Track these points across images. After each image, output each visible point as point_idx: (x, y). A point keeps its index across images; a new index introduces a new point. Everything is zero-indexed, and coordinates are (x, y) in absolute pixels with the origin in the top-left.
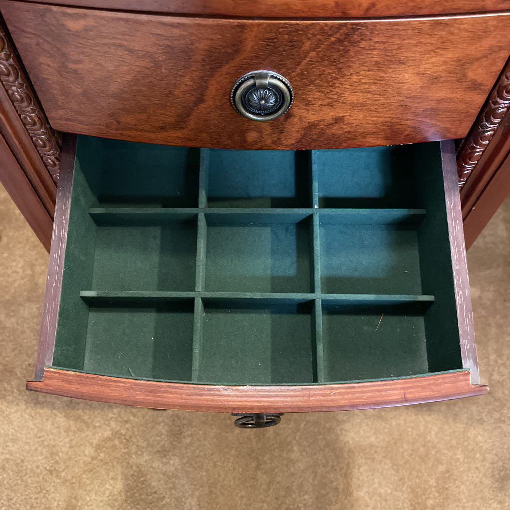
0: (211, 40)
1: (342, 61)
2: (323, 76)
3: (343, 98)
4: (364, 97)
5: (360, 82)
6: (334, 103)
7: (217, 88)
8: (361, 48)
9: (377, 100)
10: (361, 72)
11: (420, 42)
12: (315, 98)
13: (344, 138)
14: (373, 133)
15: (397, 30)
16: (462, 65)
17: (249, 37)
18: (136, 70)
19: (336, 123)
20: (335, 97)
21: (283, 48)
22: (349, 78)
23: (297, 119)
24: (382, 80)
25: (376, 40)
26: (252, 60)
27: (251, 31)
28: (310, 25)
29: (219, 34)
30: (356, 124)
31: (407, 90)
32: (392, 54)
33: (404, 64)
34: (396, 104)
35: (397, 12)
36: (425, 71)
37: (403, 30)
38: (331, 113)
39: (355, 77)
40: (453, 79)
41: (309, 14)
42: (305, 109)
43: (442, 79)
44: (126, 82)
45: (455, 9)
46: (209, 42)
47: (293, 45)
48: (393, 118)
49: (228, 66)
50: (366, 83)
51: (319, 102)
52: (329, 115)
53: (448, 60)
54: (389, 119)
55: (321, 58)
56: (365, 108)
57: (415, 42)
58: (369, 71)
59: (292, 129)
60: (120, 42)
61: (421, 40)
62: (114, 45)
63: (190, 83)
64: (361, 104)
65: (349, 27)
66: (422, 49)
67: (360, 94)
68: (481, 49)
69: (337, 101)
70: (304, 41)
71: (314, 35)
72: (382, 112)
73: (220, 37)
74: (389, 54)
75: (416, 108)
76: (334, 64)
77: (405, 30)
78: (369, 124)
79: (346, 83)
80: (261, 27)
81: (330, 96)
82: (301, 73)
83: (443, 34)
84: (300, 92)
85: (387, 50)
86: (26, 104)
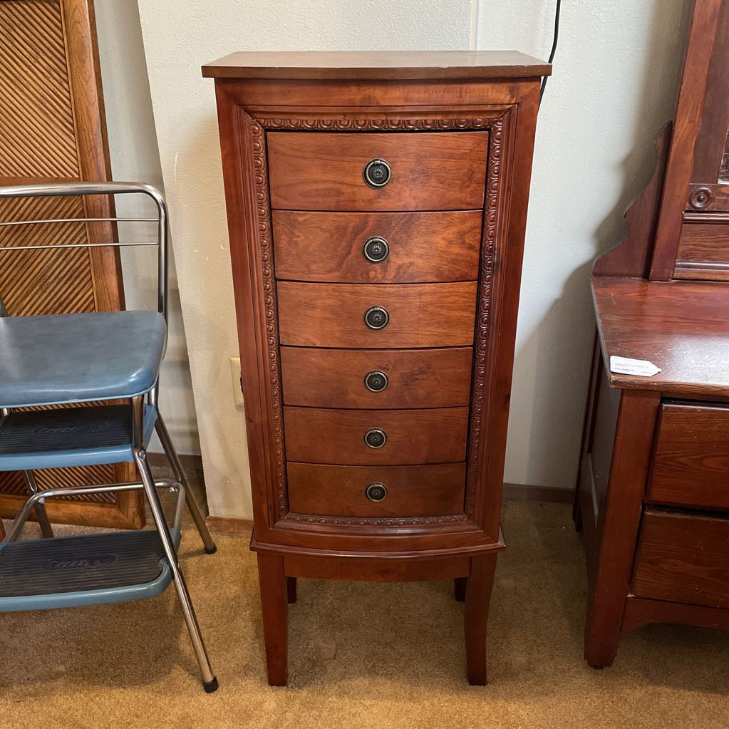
0: (356, 222)
1: (409, 231)
2: (402, 239)
3: (412, 251)
4: (422, 251)
5: (418, 242)
6: (408, 254)
7: (357, 245)
8: (416, 225)
9: (428, 252)
10: (418, 237)
12: (400, 251)
14: (430, 273)
16: (462, 235)
17: (370, 220)
18: (322, 238)
19: (411, 265)
20: (409, 250)
21: (384, 225)
22: (413, 240)
23: (392, 263)
24: (428, 242)
25: (422, 221)
26: (372, 230)
27: (371, 217)
28: (394, 214)
30: (420, 267)
31: (440, 247)
32: (429, 228)
33: (435, 233)
34: (437, 255)
36: (446, 237)
38: (408, 260)
39: (416, 240)
40: (460, 242)
42: (395, 257)
43: (455, 242)
44: (317, 245)
45: (450, 208)
46: (354, 223)
47: (388, 223)
48: (437, 264)
49: (361, 234)
50: (421, 243)
51: (402, 253)
52: (406, 260)
53: (454, 232)
55: (400, 230)
56: (423, 257)
57: (438, 223)
58: (421, 236)
59: (391, 269)
60: (318, 225)
61: (440, 222)
62: (315, 227)
63: (345, 244)
64: (421, 254)
65: (410, 215)
66: (442, 226)
67: (420, 249)
68: (467, 227)
69: (410, 253)
70: (392, 222)
71: (396, 219)
72: (431, 260)
73: (358, 220)
75: (447, 258)
76: (406, 233)
78: (426, 267)
79: (412, 243)
80: (375, 215)
81: (406, 250)
82: (393, 237)
83: (448, 219)
84: (393, 247)
85: (427, 226)
86: (268, 262)
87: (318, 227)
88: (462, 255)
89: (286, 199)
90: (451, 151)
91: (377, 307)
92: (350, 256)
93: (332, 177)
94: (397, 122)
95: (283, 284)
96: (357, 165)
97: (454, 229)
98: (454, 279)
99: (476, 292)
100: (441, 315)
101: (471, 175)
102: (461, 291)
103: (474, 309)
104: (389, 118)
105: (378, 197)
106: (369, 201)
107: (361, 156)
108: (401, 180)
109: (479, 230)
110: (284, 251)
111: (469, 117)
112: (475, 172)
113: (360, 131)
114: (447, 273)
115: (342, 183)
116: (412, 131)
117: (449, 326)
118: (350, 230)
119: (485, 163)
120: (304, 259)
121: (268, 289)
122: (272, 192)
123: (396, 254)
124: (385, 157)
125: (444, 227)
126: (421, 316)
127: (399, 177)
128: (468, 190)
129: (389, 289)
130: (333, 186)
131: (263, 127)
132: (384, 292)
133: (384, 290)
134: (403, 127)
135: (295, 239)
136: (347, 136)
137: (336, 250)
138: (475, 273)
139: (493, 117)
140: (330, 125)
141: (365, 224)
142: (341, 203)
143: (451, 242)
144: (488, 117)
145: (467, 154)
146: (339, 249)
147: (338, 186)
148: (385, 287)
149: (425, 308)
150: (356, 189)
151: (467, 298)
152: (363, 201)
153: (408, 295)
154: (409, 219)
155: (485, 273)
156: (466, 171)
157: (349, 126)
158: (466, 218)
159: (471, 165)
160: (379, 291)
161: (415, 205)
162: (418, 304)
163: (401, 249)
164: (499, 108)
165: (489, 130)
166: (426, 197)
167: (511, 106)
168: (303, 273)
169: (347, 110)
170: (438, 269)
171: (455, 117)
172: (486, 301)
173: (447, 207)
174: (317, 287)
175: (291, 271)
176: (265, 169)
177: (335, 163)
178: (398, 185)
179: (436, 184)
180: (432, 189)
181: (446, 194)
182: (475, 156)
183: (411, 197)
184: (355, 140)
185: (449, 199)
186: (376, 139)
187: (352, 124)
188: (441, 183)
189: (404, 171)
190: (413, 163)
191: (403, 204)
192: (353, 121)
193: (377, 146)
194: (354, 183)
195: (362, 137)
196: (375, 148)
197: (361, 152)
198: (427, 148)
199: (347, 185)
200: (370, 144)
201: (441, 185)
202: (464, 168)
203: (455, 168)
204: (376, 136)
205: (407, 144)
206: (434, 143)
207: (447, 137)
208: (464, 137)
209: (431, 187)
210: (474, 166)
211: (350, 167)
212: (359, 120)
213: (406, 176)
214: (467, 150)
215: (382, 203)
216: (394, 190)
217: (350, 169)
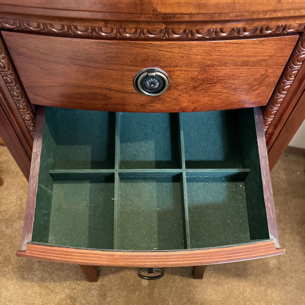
90: (246, 59)
93: (95, 83)
94: (182, 31)
96: (127, 73)
104: (170, 27)
105: (152, 102)
106: (142, 105)
107: (132, 66)
108: (179, 88)
111: (282, 23)
112: (267, 77)
115: (110, 89)
119: (284, 67)
124: (161, 67)
127: (178, 85)
128: (256, 92)
130: (99, 91)
134: (190, 36)
136: (111, 44)
140: (86, 31)
142: (109, 106)
145: (264, 60)
147: (105, 92)
150: (126, 95)
152: (134, 105)
156: (258, 76)
157: (113, 34)
159: (266, 71)
165: (301, 34)
166: (206, 101)
177: (99, 71)
178: (175, 92)
179: (220, 90)
180: (215, 94)
181: (230, 97)
182: (274, 61)
183: (189, 102)
184: (123, 48)
185: (232, 102)
186: (150, 47)
187: (118, 32)
188: (226, 89)
189: (184, 79)
190: (197, 72)
191: (180, 107)
192: (119, 28)
193: (152, 55)
194: (124, 90)
195: (133, 45)
196: (149, 57)
197: (132, 61)
198: (216, 57)
199: (116, 91)
200: (142, 53)
201: (226, 90)
202: (256, 74)
203: (246, 75)
204: (151, 44)
205: (192, 53)
206: (226, 51)
207: (244, 44)
208: (266, 43)
209: (214, 93)
210: (269, 71)
211: (118, 75)
212: (127, 28)
213: (186, 84)
214: (265, 56)
215: (156, 107)
216: (171, 96)
217: (118, 77)
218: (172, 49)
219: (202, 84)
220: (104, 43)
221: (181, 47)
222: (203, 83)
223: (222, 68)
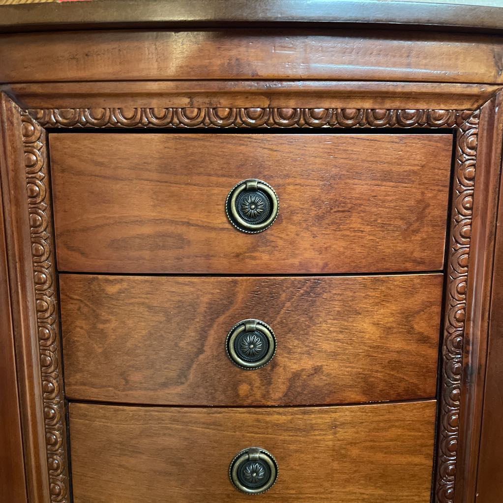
0: (213, 294)
1: (311, 310)
2: (298, 324)
3: (318, 346)
4: (335, 346)
5: (329, 330)
6: (311, 351)
7: (215, 337)
8: (324, 298)
9: (346, 349)
10: (328, 321)
11: (367, 295)
12: (295, 346)
13: (326, 392)
14: (351, 386)
15: (348, 284)
16: (407, 317)
17: (239, 290)
18: (151, 325)
19: (316, 373)
20: (311, 345)
21: (266, 299)
22: (319, 326)
23: (282, 369)
24: (346, 329)
25: (334, 292)
26: (243, 309)
27: (242, 285)
28: (284, 280)
29: (219, 289)
30: (333, 375)
31: (369, 339)
32: (349, 305)
33: (360, 314)
34: (363, 354)
35: (344, 270)
36: (378, 321)
37: (352, 284)
38: (311, 363)
39: (324, 326)
40: (404, 330)
41: (282, 271)
42: (287, 357)
43: (395, 330)
44: (141, 337)
45: (386, 269)
46: (210, 295)
47: (273, 296)
48: (364, 370)
49: (223, 317)
50: (334, 332)
51: (299, 350)
52: (308, 364)
53: (393, 312)
54: (362, 370)
55: (295, 307)
56: (338, 357)
57: (364, 295)
58: (334, 320)
59: (279, 380)
60: (143, 300)
61: (368, 293)
62: (138, 304)
63: (193, 334)
64: (334, 352)
65: (313, 281)
66: (371, 301)
67: (332, 343)
68: (416, 303)
69: (313, 349)
70: (281, 293)
71: (288, 288)
72: (353, 362)
73: (218, 291)
74: (347, 305)
75: (381, 358)
76: (306, 313)
77: (354, 284)
78: (344, 375)
79: (318, 331)
80: (248, 282)
81: (307, 344)
82: (281, 321)
83: (383, 288)
84: (282, 339)
85: (344, 301)
86: (52, 368)
87: (143, 304)
88: (409, 353)
89: (83, 254)
90: (386, 167)
91: (255, 451)
92: (201, 357)
93: (167, 213)
94: (290, 111)
95: (80, 408)
96: (216, 191)
97: (393, 307)
98: (393, 397)
99: (433, 420)
100: (372, 463)
101: (422, 213)
102: (408, 418)
103: (431, 451)
104: (275, 103)
105: (254, 248)
106: (237, 256)
107: (223, 176)
108: (295, 218)
109: (437, 309)
110: (81, 348)
111: (422, 106)
112: (428, 206)
113: (222, 130)
114: (381, 386)
115: (188, 224)
116: (318, 130)
117: (387, 483)
118: (202, 309)
119: (448, 189)
120: (118, 363)
121: (53, 418)
122: (58, 241)
123: (289, 353)
124: (265, 178)
125: (377, 304)
126: (336, 465)
127: (292, 213)
128: (418, 237)
129: (276, 417)
130: (171, 229)
131: (42, 125)
132: (267, 422)
133: (268, 418)
134: (302, 121)
135: (101, 326)
136: (195, 139)
137: (176, 345)
138: (430, 385)
139: (463, 107)
140: (165, 117)
141: (230, 298)
142: (185, 260)
143: (388, 330)
144: (454, 107)
145: (414, 172)
146: (182, 344)
147: (181, 229)
148: (269, 414)
149: (343, 452)
150: (213, 235)
151: (419, 430)
152: (225, 256)
153: (312, 428)
154: (311, 287)
155: (448, 383)
156: (412, 203)
157: (200, 120)
158: (414, 287)
159: (423, 193)
160: (258, 420)
161: (321, 263)
162: (330, 443)
163: (296, 342)
164: (475, 90)
165: (454, 132)
166: (342, 249)
167: (496, 87)
168: (116, 388)
169: (197, 87)
170: (365, 379)
171: (397, 104)
172: (453, 435)
173: (381, 266)
174: (142, 413)
175: (93, 385)
176: (47, 199)
177: (174, 188)
178: (290, 226)
179: (359, 226)
180: (353, 234)
181: (378, 243)
182: (430, 176)
183: (314, 249)
184: (211, 146)
185: (384, 254)
186: (249, 143)
187: (206, 114)
188: (368, 225)
189: (301, 201)
190: (318, 188)
191: (299, 260)
192: (208, 108)
193: (251, 157)
194: (209, 223)
195: (225, 141)
196: (247, 159)
197: (222, 168)
198: (342, 161)
199: (197, 227)
200: (238, 153)
201: (369, 227)
202: (409, 198)
203: (394, 198)
204: (249, 138)
205: (307, 153)
206: (355, 151)
207: (379, 141)
208: (410, 143)
209: (351, 231)
210: (428, 195)
211: (202, 195)
212: (219, 108)
213: (305, 211)
214: (415, 165)
215: (261, 259)
216: (282, 236)
217: (202, 198)
218: (280, 145)
219: (329, 212)
220: (186, 138)
221: (292, 142)
222: (331, 209)
223: (355, 183)
